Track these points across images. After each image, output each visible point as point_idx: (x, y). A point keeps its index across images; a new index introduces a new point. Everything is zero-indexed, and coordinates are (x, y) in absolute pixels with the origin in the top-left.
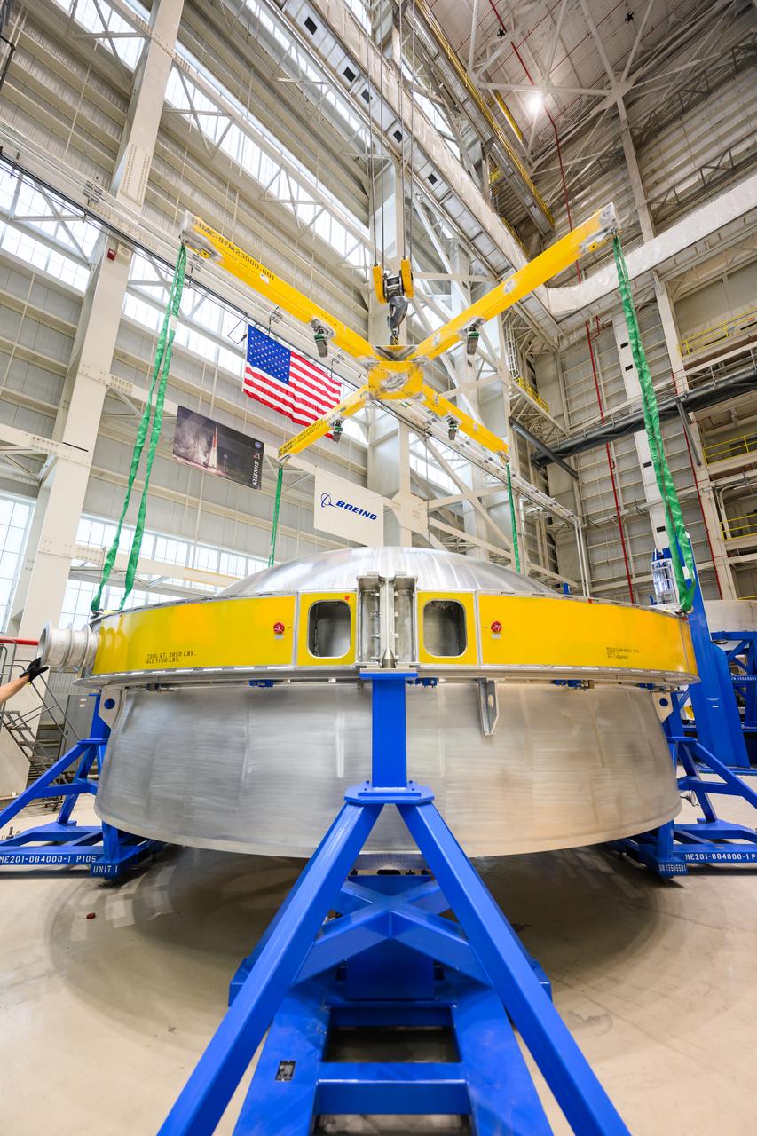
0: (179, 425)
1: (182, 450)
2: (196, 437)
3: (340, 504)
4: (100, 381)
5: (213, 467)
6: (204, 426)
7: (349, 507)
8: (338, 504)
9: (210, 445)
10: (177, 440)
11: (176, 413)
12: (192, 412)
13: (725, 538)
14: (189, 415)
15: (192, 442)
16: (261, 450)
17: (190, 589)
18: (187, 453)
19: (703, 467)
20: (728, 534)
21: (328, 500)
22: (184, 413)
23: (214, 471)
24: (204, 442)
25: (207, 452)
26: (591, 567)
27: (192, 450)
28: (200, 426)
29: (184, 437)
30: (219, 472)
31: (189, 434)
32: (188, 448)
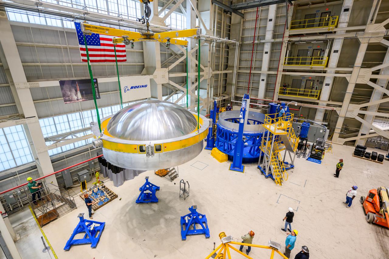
0: (62, 89)
1: (67, 98)
2: (70, 91)
3: (132, 88)
4: (26, 88)
5: (80, 99)
6: (71, 84)
7: (136, 87)
8: (131, 88)
9: (76, 91)
10: (64, 95)
11: (59, 85)
12: (65, 81)
13: (285, 64)
14: (64, 83)
15: (69, 93)
16: (97, 82)
17: (85, 128)
18: (69, 99)
19: (288, 30)
20: (286, 62)
21: (127, 88)
22: (62, 83)
23: (81, 100)
24: (74, 91)
25: (76, 94)
26: (240, 60)
27: (70, 97)
28: (70, 85)
29: (66, 93)
30: (83, 99)
31: (67, 91)
32: (69, 97)
